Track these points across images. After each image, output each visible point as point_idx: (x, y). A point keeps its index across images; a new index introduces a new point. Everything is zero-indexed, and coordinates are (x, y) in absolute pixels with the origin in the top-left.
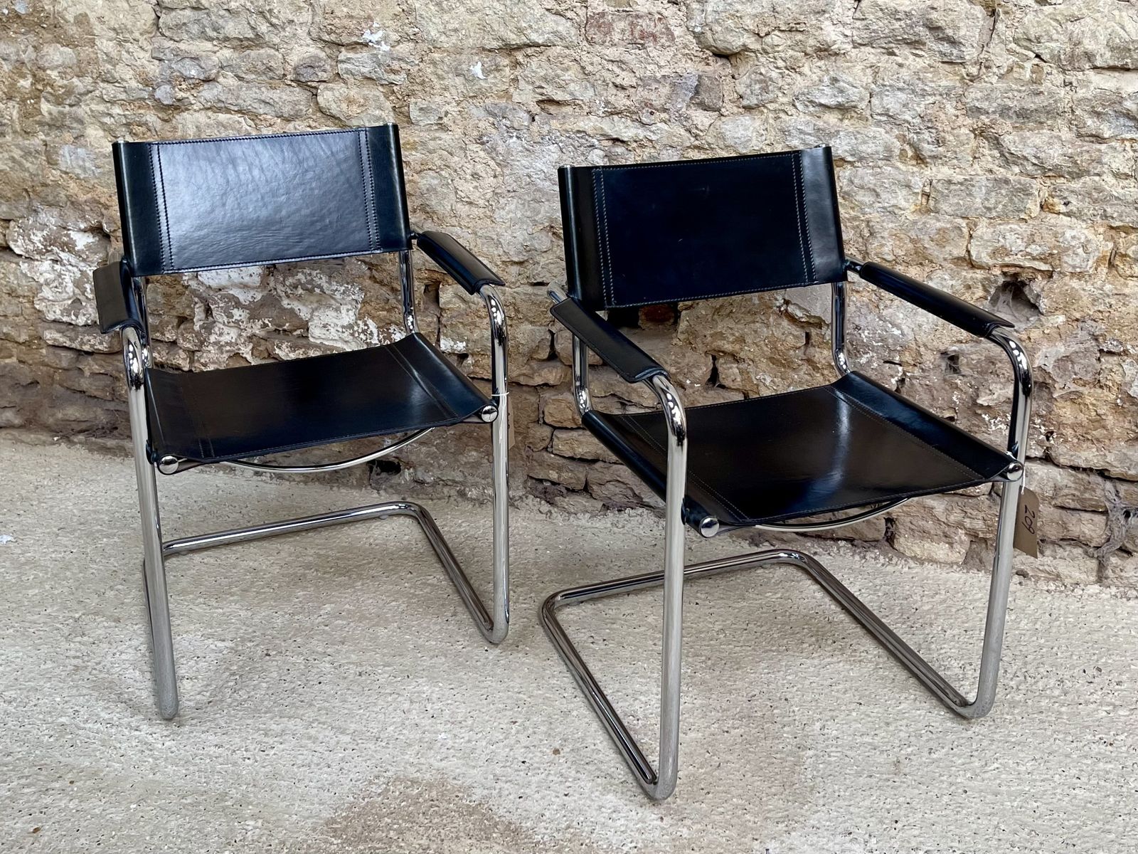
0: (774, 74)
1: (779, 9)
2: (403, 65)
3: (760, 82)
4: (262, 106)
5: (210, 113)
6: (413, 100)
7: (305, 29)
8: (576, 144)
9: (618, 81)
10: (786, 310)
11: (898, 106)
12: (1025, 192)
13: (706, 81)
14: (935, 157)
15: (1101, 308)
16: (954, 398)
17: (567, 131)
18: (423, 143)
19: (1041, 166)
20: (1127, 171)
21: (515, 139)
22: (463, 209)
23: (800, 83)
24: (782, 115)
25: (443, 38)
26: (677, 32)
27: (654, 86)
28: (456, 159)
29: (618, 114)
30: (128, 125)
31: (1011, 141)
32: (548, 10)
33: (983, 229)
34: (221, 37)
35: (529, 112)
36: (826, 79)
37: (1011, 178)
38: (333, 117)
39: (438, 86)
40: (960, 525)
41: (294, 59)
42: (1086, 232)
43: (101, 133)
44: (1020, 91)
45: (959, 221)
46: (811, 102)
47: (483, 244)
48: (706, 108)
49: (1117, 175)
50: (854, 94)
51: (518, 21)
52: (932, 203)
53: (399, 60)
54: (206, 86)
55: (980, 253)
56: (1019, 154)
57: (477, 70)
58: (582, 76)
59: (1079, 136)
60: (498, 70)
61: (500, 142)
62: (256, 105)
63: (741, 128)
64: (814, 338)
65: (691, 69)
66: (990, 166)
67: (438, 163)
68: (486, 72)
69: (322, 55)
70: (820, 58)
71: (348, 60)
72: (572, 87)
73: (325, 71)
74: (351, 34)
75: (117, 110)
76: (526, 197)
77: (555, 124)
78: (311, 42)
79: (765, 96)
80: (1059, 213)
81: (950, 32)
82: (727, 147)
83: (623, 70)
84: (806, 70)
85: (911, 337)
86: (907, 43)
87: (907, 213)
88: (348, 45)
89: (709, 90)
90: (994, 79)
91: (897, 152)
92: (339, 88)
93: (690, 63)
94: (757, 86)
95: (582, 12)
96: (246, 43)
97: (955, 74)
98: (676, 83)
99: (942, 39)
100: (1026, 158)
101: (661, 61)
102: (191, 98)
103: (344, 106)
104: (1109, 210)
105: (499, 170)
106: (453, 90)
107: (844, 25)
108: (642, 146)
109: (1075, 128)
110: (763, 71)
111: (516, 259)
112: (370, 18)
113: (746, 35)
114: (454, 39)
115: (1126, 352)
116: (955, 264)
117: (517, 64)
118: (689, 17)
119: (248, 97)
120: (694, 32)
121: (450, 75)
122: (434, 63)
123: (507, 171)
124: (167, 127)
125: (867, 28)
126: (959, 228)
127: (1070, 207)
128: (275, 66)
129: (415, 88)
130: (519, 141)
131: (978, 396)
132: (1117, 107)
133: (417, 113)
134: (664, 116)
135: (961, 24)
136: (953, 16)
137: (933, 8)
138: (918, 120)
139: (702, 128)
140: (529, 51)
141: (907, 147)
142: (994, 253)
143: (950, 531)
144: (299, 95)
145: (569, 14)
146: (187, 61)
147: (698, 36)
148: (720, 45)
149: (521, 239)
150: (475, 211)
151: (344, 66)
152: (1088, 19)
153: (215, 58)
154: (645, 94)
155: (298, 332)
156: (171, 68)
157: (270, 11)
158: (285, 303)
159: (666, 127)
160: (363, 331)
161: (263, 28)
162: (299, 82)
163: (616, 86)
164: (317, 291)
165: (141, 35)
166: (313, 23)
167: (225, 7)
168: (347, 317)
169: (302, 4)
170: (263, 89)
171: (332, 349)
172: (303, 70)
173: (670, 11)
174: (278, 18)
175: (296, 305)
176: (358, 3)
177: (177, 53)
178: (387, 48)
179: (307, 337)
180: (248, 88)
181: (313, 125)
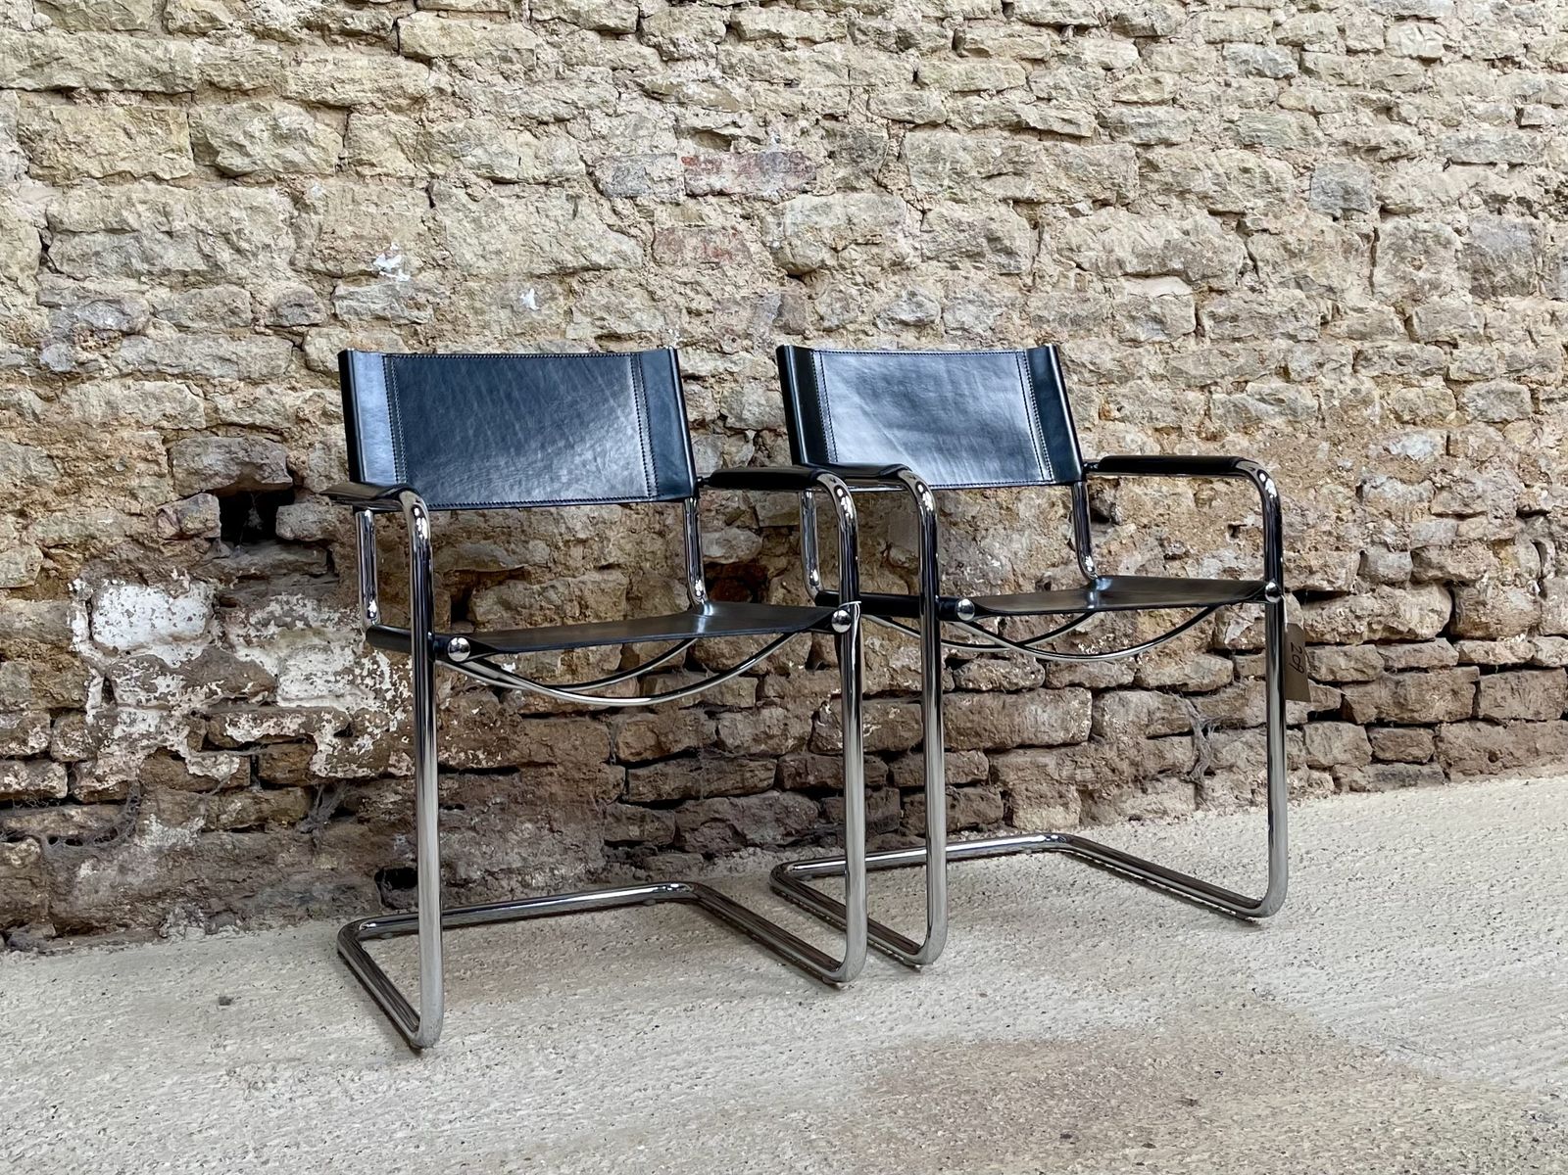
0: (854, 291)
1: (855, 221)
2: (430, 298)
3: (840, 300)
4: (218, 365)
5: (129, 381)
6: (440, 343)
7: (286, 257)
9: (694, 306)
10: (889, 555)
11: (972, 319)
12: (1086, 399)
13: (790, 301)
15: (1162, 511)
19: (1096, 372)
20: (1161, 372)
23: (878, 300)
24: (861, 336)
25: (481, 263)
26: (754, 248)
27: (734, 308)
29: (693, 345)
31: (1068, 349)
32: (609, 226)
34: (155, 270)
36: (904, 293)
37: (1074, 386)
38: (329, 371)
39: (475, 324)
40: (1072, 780)
41: (269, 297)
42: (1140, 435)
44: (1071, 299)
46: (892, 319)
47: (539, 522)
48: (788, 331)
49: (1154, 377)
50: (933, 309)
51: (576, 240)
53: (426, 290)
54: (125, 342)
56: (1078, 361)
57: (529, 299)
58: (651, 303)
59: (1121, 341)
60: (552, 299)
65: (771, 289)
68: (539, 302)
69: (311, 291)
70: (894, 274)
71: (350, 296)
72: (638, 316)
73: (317, 311)
74: (357, 260)
78: (293, 274)
79: (846, 316)
80: (1115, 419)
81: (1007, 243)
83: (698, 293)
84: (881, 285)
85: (1009, 567)
86: (968, 256)
88: (350, 275)
89: (792, 311)
90: (1049, 288)
92: (338, 333)
93: (767, 284)
94: (838, 305)
95: (647, 228)
96: (192, 279)
97: (1014, 285)
98: (757, 303)
99: (999, 251)
100: (1083, 365)
101: (741, 281)
102: (102, 360)
104: (1153, 412)
106: (496, 328)
107: (914, 237)
108: (721, 381)
109: (1116, 333)
110: (842, 288)
111: (582, 536)
112: (386, 239)
113: (824, 250)
114: (495, 264)
115: (1187, 554)
117: (572, 291)
118: (764, 231)
119: (197, 353)
120: (771, 248)
122: (471, 294)
124: (56, 407)
125: (934, 240)
127: (1126, 412)
128: (241, 308)
129: (446, 327)
132: (1147, 312)
134: (746, 342)
135: (1015, 235)
136: (1008, 226)
137: (991, 220)
138: (990, 333)
140: (587, 276)
143: (1063, 789)
144: (281, 347)
145: (633, 231)
146: (100, 307)
147: (774, 252)
148: (799, 261)
151: (346, 303)
152: (1113, 229)
153: (143, 301)
154: (724, 319)
155: (259, 698)
156: (72, 316)
157: (239, 232)
158: (242, 654)
159: (749, 356)
160: (371, 673)
161: (225, 255)
162: (279, 329)
163: (690, 312)
164: (300, 625)
165: (22, 270)
166: (299, 247)
167: (164, 229)
168: (343, 658)
169: (281, 225)
170: (221, 341)
171: (318, 711)
172: (285, 311)
173: (743, 226)
174: (249, 241)
175: (256, 655)
176: (369, 221)
177: (83, 295)
178: (407, 277)
179: (275, 702)
180: (196, 342)
181: (297, 386)
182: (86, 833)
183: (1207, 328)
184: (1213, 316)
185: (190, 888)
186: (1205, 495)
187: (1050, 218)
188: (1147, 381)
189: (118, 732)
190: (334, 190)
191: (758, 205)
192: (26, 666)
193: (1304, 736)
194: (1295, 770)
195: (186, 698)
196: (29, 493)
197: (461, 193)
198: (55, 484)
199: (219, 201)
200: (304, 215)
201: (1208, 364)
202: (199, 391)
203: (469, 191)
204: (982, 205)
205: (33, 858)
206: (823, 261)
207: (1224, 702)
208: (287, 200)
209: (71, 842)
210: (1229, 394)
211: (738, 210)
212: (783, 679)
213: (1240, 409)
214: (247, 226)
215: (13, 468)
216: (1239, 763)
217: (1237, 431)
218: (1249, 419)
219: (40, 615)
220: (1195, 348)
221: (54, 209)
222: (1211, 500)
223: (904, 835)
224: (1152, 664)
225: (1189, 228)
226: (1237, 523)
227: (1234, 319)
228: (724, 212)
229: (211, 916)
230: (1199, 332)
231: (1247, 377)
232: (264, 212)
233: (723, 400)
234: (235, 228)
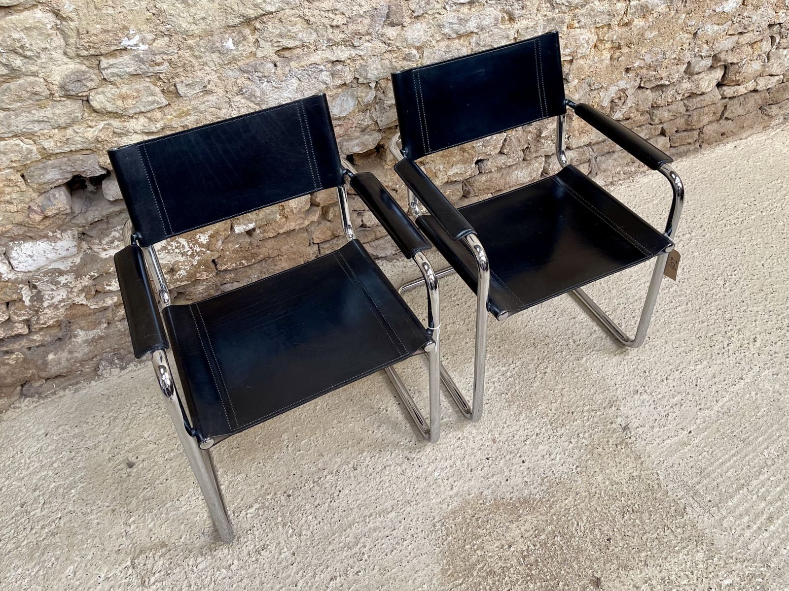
4: (37, 125)
6: (177, 80)
7: (60, 51)
8: (310, 72)
9: (334, 23)
13: (393, 8)
14: (520, 17)
17: (303, 67)
18: (195, 109)
19: (569, 6)
21: (265, 83)
24: (436, 16)
25: (193, 27)
27: (360, 20)
28: (224, 111)
29: (335, 45)
38: (110, 113)
39: (198, 64)
41: (56, 78)
42: (587, 34)
46: (455, 3)
48: (393, 25)
53: (161, 53)
57: (230, 44)
58: (307, 26)
60: (244, 39)
61: (256, 89)
62: (31, 126)
63: (416, 31)
65: (383, 2)
66: (545, 13)
67: (210, 118)
68: (236, 44)
69: (84, 68)
71: (111, 66)
72: (300, 35)
73: (92, 80)
74: (110, 45)
77: (293, 64)
78: (69, 60)
79: (428, 7)
80: (575, 28)
82: (407, 45)
83: (336, 14)
88: (107, 54)
89: (395, 13)
91: (500, 19)
92: (110, 90)
94: (423, 2)
96: (1, 79)
98: (373, 14)
101: (362, 2)
103: (119, 103)
104: (597, 19)
105: (258, 107)
106: (211, 64)
108: (354, 61)
112: (126, 28)
114: (203, 25)
115: (602, 87)
117: (256, 29)
119: (19, 122)
121: (207, 54)
122: (191, 48)
127: (581, 23)
128: (40, 90)
129: (178, 71)
130: (270, 84)
133: (185, 88)
134: (368, 37)
139: (393, 39)
140: (265, 19)
141: (505, 15)
144: (74, 107)
151: (110, 71)
154: (354, 27)
157: (22, 47)
159: (369, 45)
160: (177, 248)
161: (18, 62)
162: (69, 97)
163: (332, 26)
166: (67, 44)
169: (51, 32)
170: (33, 112)
172: (71, 86)
174: (31, 50)
175: (112, 252)
176: (110, 19)
178: (146, 47)
180: (17, 116)
181: (93, 124)
182: (46, 343)
185: (108, 350)
186: (616, 56)
189: (46, 304)
190: (80, 4)
195: (78, 282)
200: (64, 23)
202: (30, 141)
205: (21, 360)
207: (607, 146)
208: (50, 15)
209: (39, 347)
214: (27, 41)
216: (609, 168)
217: (639, 18)
218: (647, 11)
222: (619, 57)
224: (576, 139)
226: (630, 66)
229: (122, 359)
232: (36, 28)
233: (356, 70)
234: (18, 45)
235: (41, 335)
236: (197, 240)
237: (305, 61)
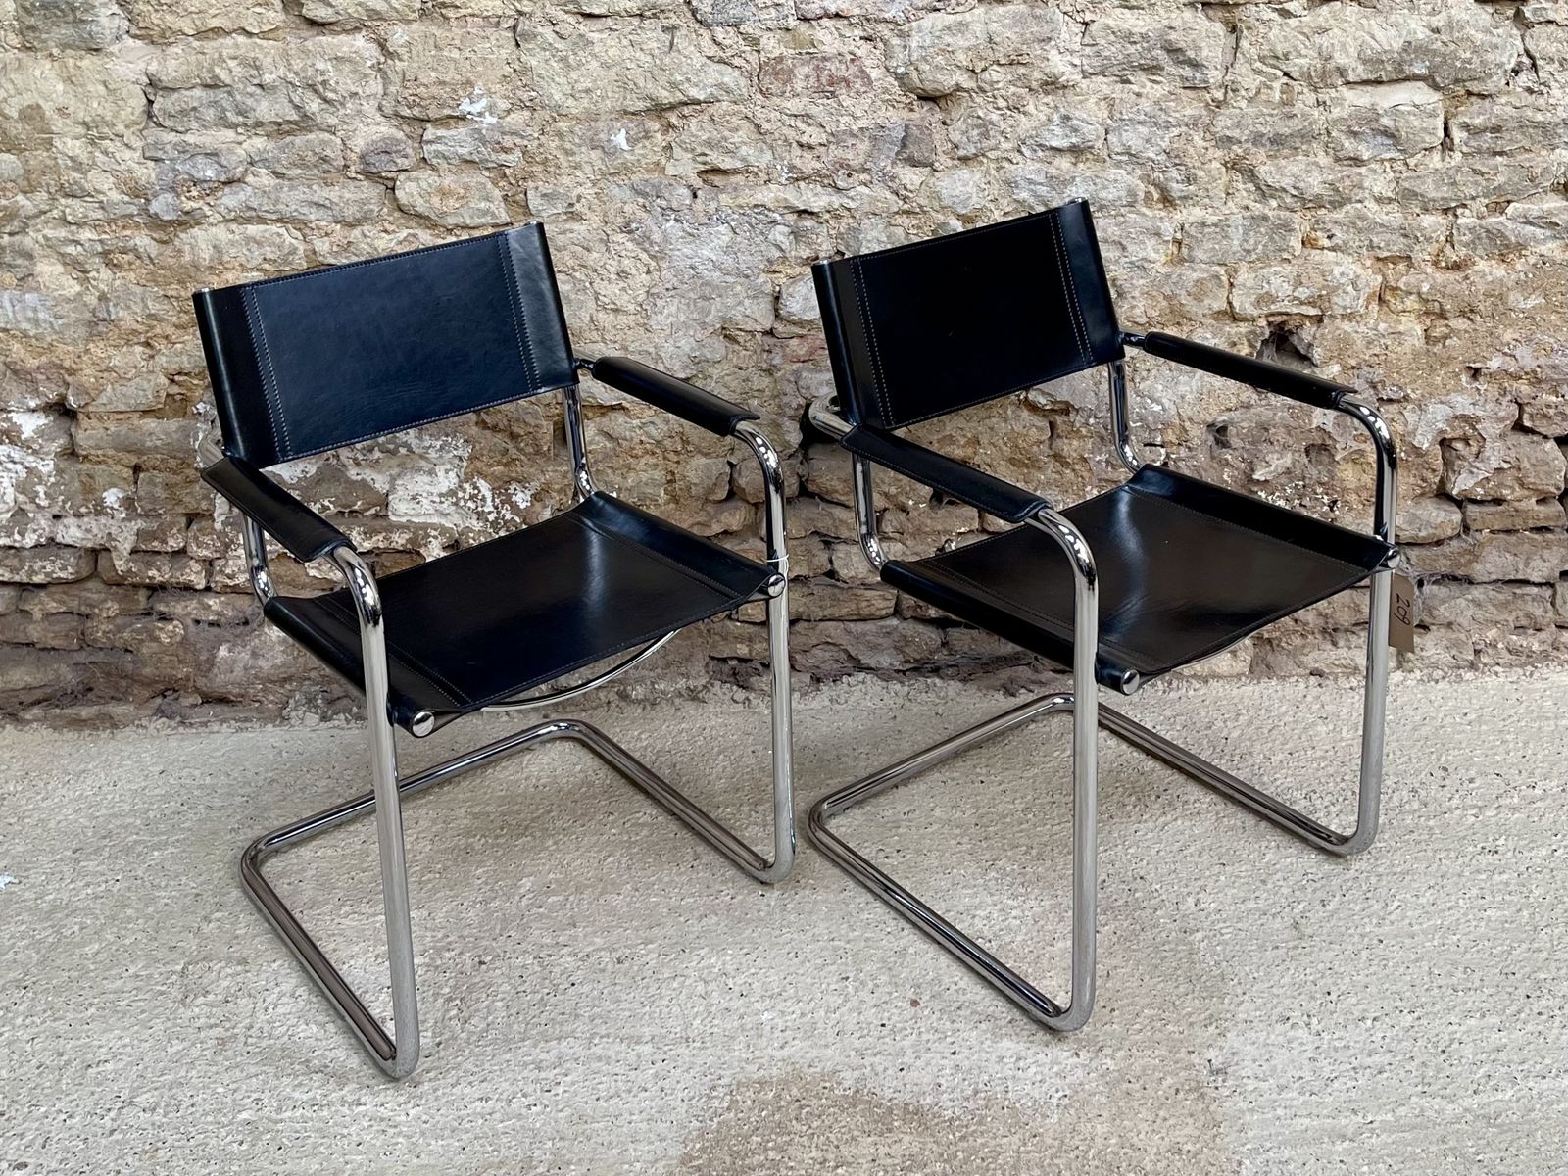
0: (995, 116)
1: (997, 40)
2: (518, 141)
3: (978, 127)
4: (313, 210)
5: (234, 226)
6: (531, 184)
7: (374, 103)
8: (753, 221)
9: (804, 139)
10: (1026, 398)
11: (1139, 142)
12: (1287, 227)
13: (915, 131)
14: (1185, 198)
15: (1377, 350)
16: (1225, 477)
17: (741, 207)
19: (1301, 197)
20: (1390, 194)
21: (672, 222)
22: (606, 319)
23: (1025, 124)
24: (1005, 164)
25: (571, 102)
26: (875, 74)
27: (851, 141)
28: (595, 255)
29: (804, 179)
30: (105, 254)
31: (1266, 171)
32: (709, 58)
33: (1244, 276)
34: (250, 122)
35: (689, 187)
36: (1056, 117)
37: (1270, 214)
38: (419, 216)
39: (566, 164)
41: (359, 144)
42: (1353, 266)
43: (60, 268)
44: (1272, 115)
45: (1217, 268)
46: (1040, 146)
48: (914, 163)
49: (1379, 200)
50: (1092, 133)
51: (672, 74)
52: (1185, 251)
53: (512, 134)
54: (227, 190)
55: (1243, 303)
56: (1277, 186)
57: (621, 139)
58: (757, 136)
59: (1337, 160)
60: (647, 137)
61: (654, 228)
62: (305, 210)
63: (959, 184)
64: (1061, 428)
65: (895, 118)
66: (1246, 202)
67: (571, 263)
68: (632, 141)
69: (400, 135)
70: (1047, 93)
71: (438, 140)
72: (744, 150)
73: (406, 156)
74: (441, 106)
75: (86, 235)
76: (692, 295)
77: (725, 199)
78: (383, 119)
79: (986, 144)
80: (1323, 248)
81: (1191, 54)
82: (942, 207)
83: (809, 125)
84: (1031, 108)
85: (1173, 411)
86: (1144, 69)
87: (1157, 266)
88: (437, 119)
89: (918, 142)
90: (1243, 104)
91: (1141, 195)
92: (427, 177)
93: (891, 112)
94: (976, 132)
95: (753, 58)
96: (286, 128)
97: (1200, 100)
98: (877, 135)
99: (1181, 62)
100: (1284, 190)
101: (859, 110)
102: (206, 208)
103: (436, 201)
104: (1375, 240)
105: (653, 263)
106: (588, 168)
107: (1072, 52)
108: (837, 217)
109: (1331, 152)
110: (981, 113)
112: (470, 83)
113: (959, 72)
114: (585, 102)
115: (1406, 398)
116: (1216, 319)
117: (671, 126)
118: (888, 55)
119: (292, 200)
120: (895, 73)
122: (560, 135)
123: (664, 264)
124: (169, 250)
125: (1098, 54)
126: (1217, 277)
127: (1335, 241)
128: (332, 155)
129: (534, 169)
130: (679, 225)
131: (1253, 471)
132: (1374, 125)
133: (539, 201)
134: (864, 177)
135: (1203, 44)
136: (1194, 35)
137: (1171, 28)
138: (1164, 157)
139: (912, 188)
140: (686, 110)
141: (1152, 189)
142: (1258, 303)
144: (370, 191)
145: (737, 61)
146: (200, 159)
147: (899, 77)
148: (929, 87)
149: (687, 349)
150: (623, 320)
151: (434, 147)
152: (1335, 30)
153: (240, 151)
154: (839, 152)
155: (373, 511)
156: (175, 170)
157: (324, 83)
158: (353, 473)
159: (867, 191)
160: (473, 497)
161: (314, 105)
162: (368, 174)
163: (801, 145)
164: (403, 451)
165: (127, 127)
166: (385, 94)
167: (256, 82)
168: (446, 480)
169: (368, 71)
170: (314, 187)
171: (425, 527)
172: (374, 158)
173: (864, 48)
174: (335, 91)
175: (368, 475)
176: (452, 65)
177: (184, 149)
178: (494, 120)
179: (386, 516)
180: (292, 188)
181: (390, 228)
182: (223, 620)
183: (1457, 141)
184: (1466, 127)
185: (313, 675)
186: (1437, 333)
187: (1252, 20)
188: (1372, 205)
190: (416, 37)
191: (880, 27)
192: (159, 477)
193: (1554, 596)
194: (1539, 630)
196: (152, 328)
197: (547, 33)
198: (175, 319)
199: (306, 52)
200: (389, 61)
201: (1454, 184)
202: (298, 234)
203: (557, 29)
204: (1162, 11)
205: (179, 639)
206: (957, 85)
207: (1445, 556)
208: (374, 46)
209: (211, 624)
210: (1481, 217)
211: (859, 33)
212: (902, 516)
213: (1494, 236)
214: (332, 76)
215: (134, 307)
216: (1460, 620)
217: (1489, 258)
218: (1507, 246)
219: (167, 434)
220: (1439, 165)
221: (153, 68)
222: (1446, 337)
223: (1036, 671)
224: (1353, 513)
225: (1440, 24)
226: (1477, 365)
227: (1496, 129)
228: (841, 36)
229: (331, 702)
230: (1447, 145)
231: (1509, 197)
232: (350, 60)
233: (840, 236)
234: (321, 79)
235: (221, 602)
236: (510, 495)
237: (748, 198)
